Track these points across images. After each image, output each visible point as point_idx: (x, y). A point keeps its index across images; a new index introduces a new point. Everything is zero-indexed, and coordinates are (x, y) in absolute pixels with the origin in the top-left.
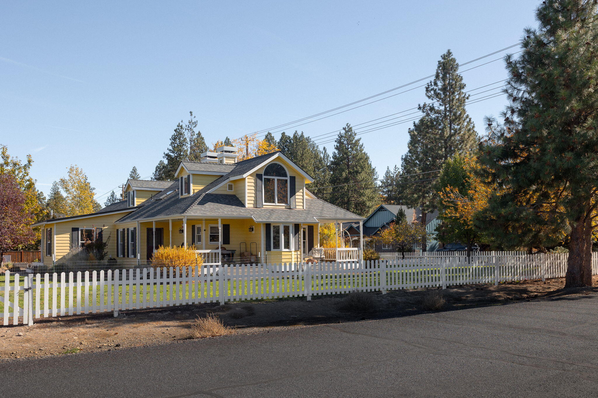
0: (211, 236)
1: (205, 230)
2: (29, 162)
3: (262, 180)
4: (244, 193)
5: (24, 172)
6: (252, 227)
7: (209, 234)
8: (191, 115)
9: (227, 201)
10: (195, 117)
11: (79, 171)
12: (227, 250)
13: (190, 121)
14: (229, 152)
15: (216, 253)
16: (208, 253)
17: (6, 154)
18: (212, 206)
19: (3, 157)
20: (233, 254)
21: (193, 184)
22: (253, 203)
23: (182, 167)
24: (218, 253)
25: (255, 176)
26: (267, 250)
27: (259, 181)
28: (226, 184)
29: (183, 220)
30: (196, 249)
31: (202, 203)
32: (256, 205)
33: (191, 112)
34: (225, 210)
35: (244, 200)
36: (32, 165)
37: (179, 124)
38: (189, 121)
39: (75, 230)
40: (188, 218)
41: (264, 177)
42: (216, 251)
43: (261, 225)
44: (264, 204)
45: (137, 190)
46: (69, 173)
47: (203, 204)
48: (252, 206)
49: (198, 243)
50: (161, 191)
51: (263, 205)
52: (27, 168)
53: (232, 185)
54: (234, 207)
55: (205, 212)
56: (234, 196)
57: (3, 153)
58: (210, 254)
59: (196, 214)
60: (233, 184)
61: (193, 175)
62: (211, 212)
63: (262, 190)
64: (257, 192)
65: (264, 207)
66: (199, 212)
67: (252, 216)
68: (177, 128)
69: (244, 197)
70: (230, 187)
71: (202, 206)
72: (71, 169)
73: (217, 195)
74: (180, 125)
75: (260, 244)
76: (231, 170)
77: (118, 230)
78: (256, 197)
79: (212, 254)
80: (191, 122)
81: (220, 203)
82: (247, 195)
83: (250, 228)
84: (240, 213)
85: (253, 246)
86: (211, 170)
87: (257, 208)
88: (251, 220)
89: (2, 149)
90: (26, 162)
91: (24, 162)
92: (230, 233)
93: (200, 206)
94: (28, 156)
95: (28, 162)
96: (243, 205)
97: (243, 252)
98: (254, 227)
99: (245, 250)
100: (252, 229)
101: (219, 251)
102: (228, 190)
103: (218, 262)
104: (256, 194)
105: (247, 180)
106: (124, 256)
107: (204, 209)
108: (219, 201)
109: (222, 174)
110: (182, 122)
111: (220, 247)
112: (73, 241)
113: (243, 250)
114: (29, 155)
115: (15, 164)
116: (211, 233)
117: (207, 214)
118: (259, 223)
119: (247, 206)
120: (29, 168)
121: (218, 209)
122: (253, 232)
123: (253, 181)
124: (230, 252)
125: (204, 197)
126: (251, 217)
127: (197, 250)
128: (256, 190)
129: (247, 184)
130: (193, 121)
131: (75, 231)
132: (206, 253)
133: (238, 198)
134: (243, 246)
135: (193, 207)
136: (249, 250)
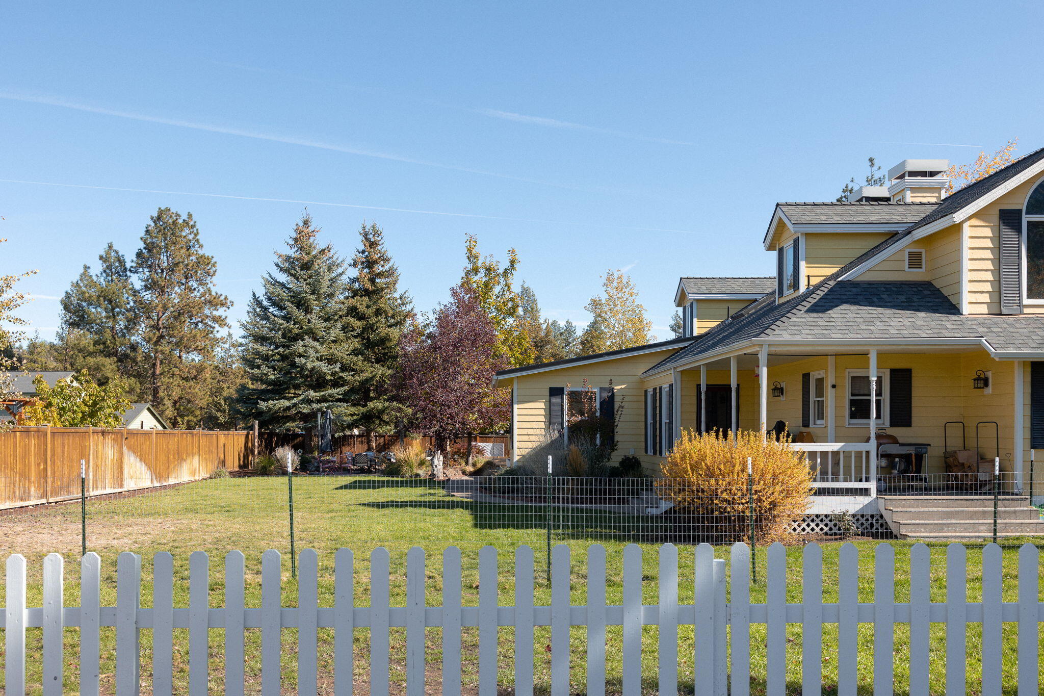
0: (852, 403)
1: (834, 386)
2: (512, 262)
3: (1019, 230)
4: (959, 272)
5: (505, 282)
6: (982, 376)
7: (847, 396)
8: (872, 165)
9: (902, 298)
10: (880, 168)
11: (624, 281)
12: (902, 445)
13: (870, 178)
14: (923, 174)
15: (859, 454)
16: (836, 454)
17: (473, 251)
18: (851, 315)
19: (468, 258)
20: (919, 458)
21: (807, 263)
22: (989, 301)
23: (780, 219)
24: (868, 452)
25: (996, 219)
26: (1033, 447)
27: (1008, 233)
28: (903, 250)
29: (759, 356)
30: (790, 440)
31: (821, 307)
32: (997, 308)
33: (871, 160)
34: (891, 323)
35: (959, 293)
36: (517, 269)
37: (846, 187)
38: (867, 178)
39: (556, 392)
40: (773, 349)
41: (1026, 219)
42: (862, 447)
43: (1016, 365)
44: (1026, 301)
45: (698, 301)
46: (605, 287)
47: (824, 311)
48: (984, 309)
49: (819, 422)
50: (756, 300)
51: (1021, 305)
52: (509, 275)
53: (920, 253)
54: (922, 314)
55: (825, 332)
56: (928, 285)
57: (470, 250)
58: (841, 454)
59: (798, 338)
60: (923, 251)
61: (807, 235)
62: (846, 332)
63: (1020, 258)
64: (1002, 266)
65: (1026, 311)
66: (808, 332)
67: (983, 340)
68: (843, 195)
69: (959, 283)
70: (915, 260)
71: (820, 315)
72: (608, 279)
73: (870, 284)
74: (849, 188)
75: (1012, 427)
76: (923, 216)
77: (646, 391)
78: (998, 283)
79: (847, 454)
80: (871, 180)
81: (881, 307)
82: (966, 276)
83: (978, 379)
84: (943, 331)
85: (988, 432)
86: (862, 219)
87: (1000, 314)
88: (979, 353)
89: (468, 242)
90: (507, 264)
91: (504, 264)
92: (914, 394)
93: (815, 315)
94: (509, 251)
95: (510, 264)
96: (953, 309)
97: (953, 449)
98: (990, 375)
99: (962, 445)
100: (983, 382)
101: (872, 446)
102: (907, 269)
103: (867, 480)
104: (998, 272)
105: (967, 231)
106: (655, 453)
107: (825, 324)
108: (875, 300)
109: (893, 228)
110: (852, 181)
111: (873, 436)
112: (552, 417)
113: (955, 443)
114: (511, 249)
115: (489, 270)
116: (852, 395)
117: (833, 336)
118: (1007, 362)
119: (966, 309)
120: (512, 274)
121: (870, 322)
122: (989, 390)
123: (988, 232)
124: (911, 450)
125: (831, 291)
126: (980, 345)
127: (793, 442)
128: (998, 261)
129: (967, 243)
130: (876, 177)
131: (557, 395)
132: (827, 452)
133: (938, 290)
134: (955, 433)
135: (793, 319)
136: (971, 443)
